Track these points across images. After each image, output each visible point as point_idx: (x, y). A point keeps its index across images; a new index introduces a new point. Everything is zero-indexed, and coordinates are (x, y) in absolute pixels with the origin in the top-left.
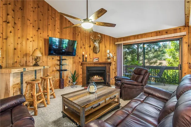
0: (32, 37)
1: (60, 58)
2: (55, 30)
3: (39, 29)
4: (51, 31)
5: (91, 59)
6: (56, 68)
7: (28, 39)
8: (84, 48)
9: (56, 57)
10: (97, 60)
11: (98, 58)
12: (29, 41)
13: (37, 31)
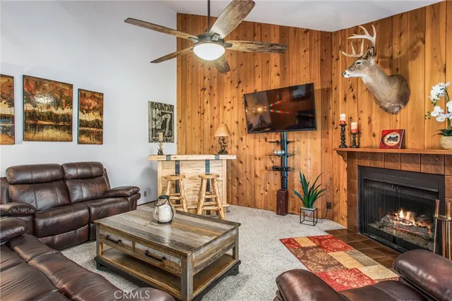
0: (230, 102)
1: (282, 137)
2: (268, 73)
3: (239, 82)
4: (260, 79)
5: (374, 136)
6: (273, 162)
7: (225, 107)
8: (354, 97)
9: (273, 134)
10: (395, 139)
11: (400, 131)
12: (227, 109)
13: (237, 87)
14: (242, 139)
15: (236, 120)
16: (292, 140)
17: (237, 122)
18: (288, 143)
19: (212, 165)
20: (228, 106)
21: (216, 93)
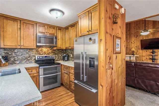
1: (153, 51)
6: (149, 57)
12: (132, 43)
13: (136, 37)
14: (138, 51)
15: (136, 46)
16: (156, 51)
17: (136, 47)
18: (155, 52)
19: (131, 57)
20: (133, 42)
21: (129, 39)
